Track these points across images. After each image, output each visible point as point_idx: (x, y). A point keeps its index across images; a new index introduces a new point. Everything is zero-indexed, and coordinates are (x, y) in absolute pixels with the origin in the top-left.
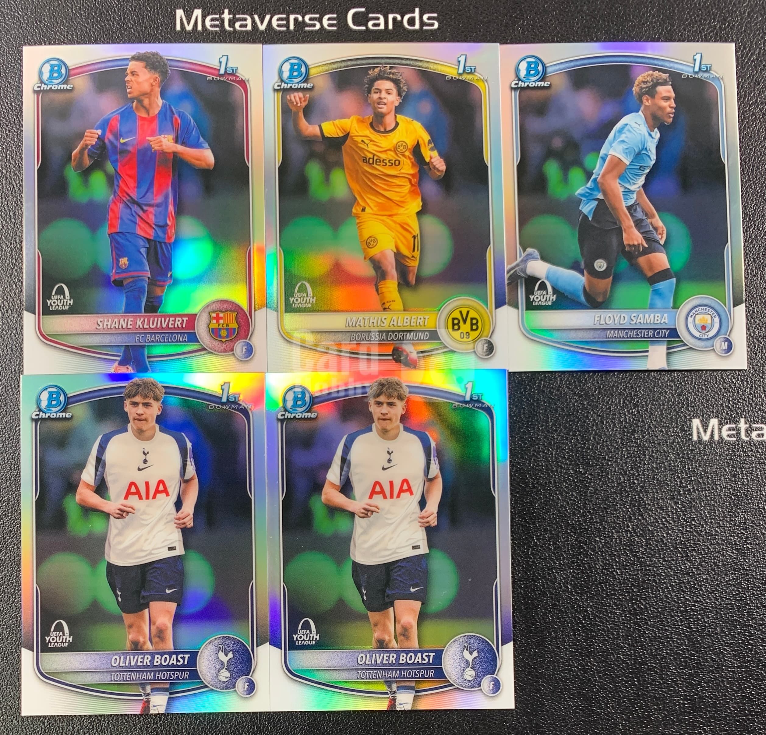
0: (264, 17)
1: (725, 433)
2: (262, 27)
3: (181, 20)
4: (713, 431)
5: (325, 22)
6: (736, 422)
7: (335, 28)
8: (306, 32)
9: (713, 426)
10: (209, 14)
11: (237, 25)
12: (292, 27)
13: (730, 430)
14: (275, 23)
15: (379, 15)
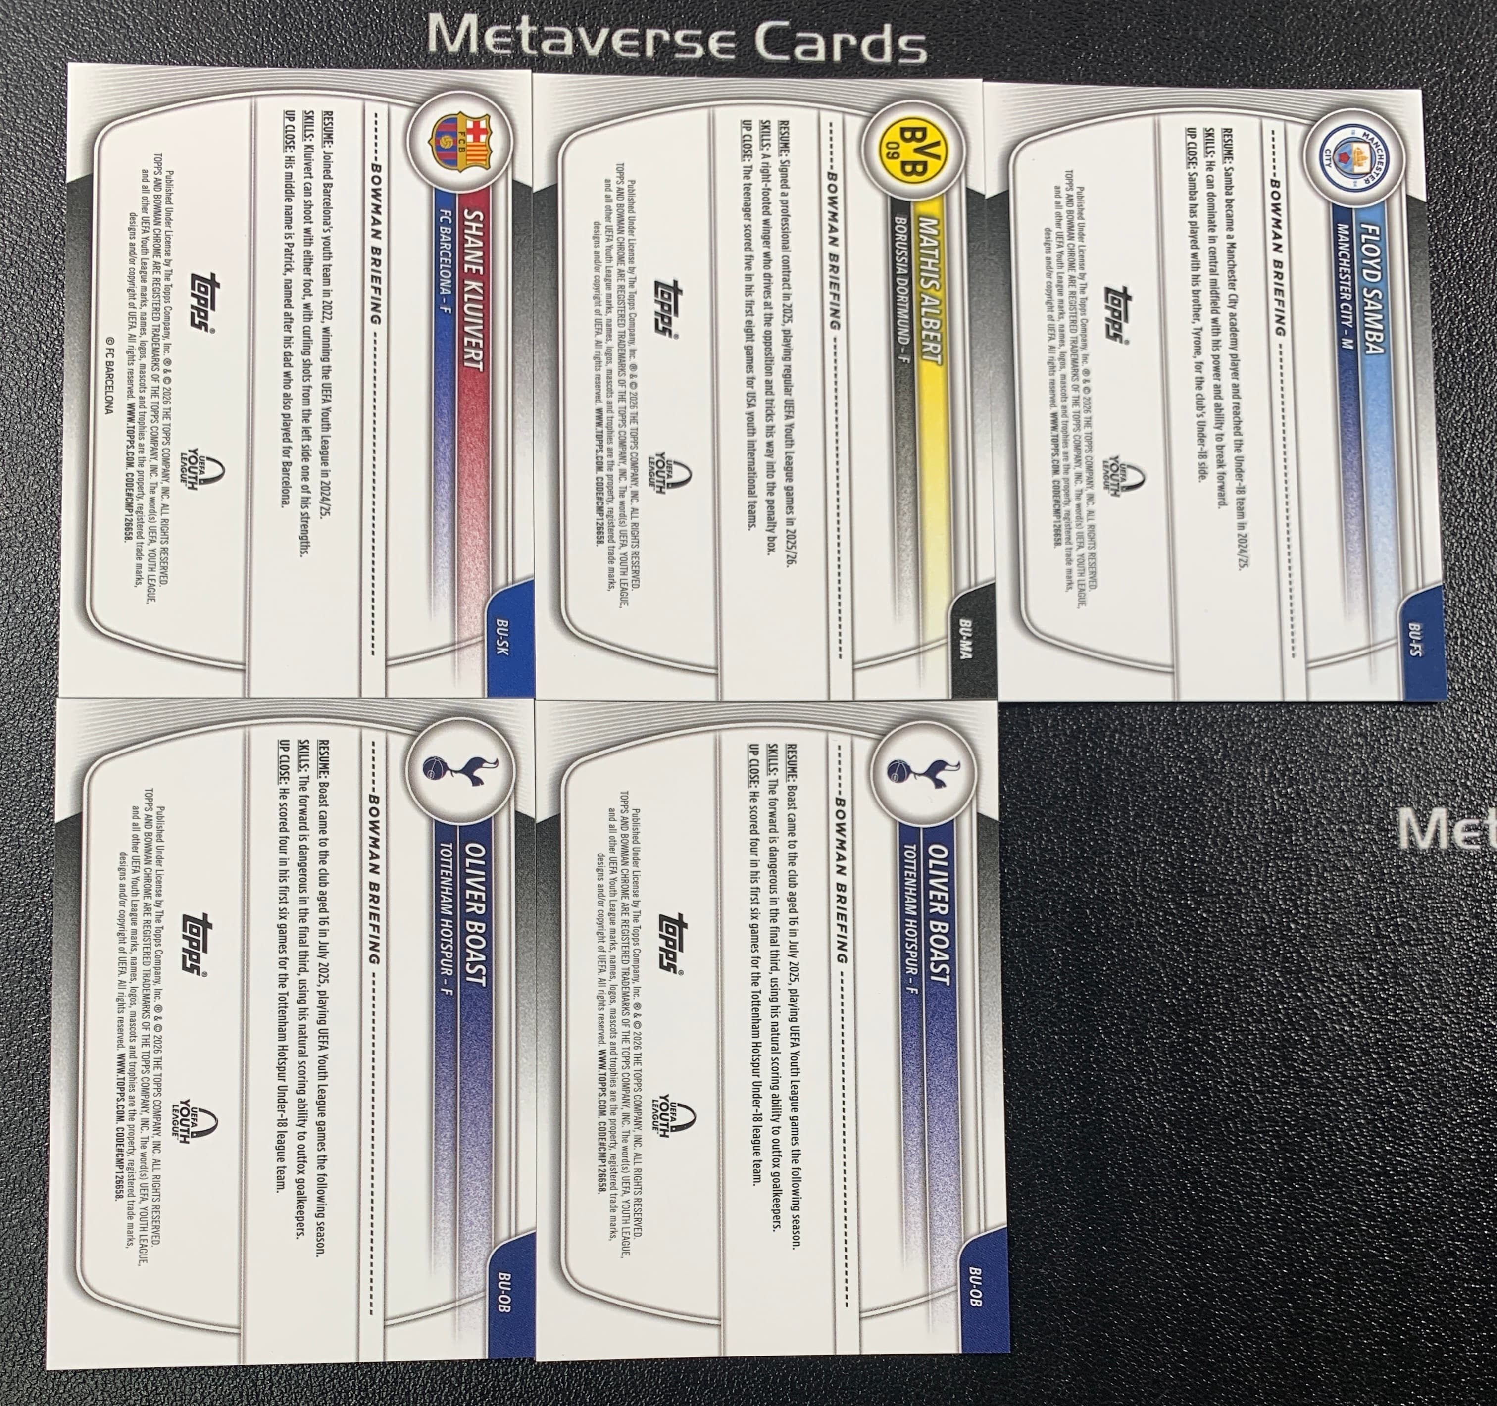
0: (598, 32)
1: (1459, 836)
2: (594, 51)
3: (439, 32)
4: (1437, 832)
5: (714, 45)
6: (1483, 815)
7: (733, 57)
8: (676, 62)
9: (1438, 821)
10: (491, 24)
11: (546, 45)
12: (650, 52)
13: (1470, 830)
14: (617, 44)
15: (816, 35)
